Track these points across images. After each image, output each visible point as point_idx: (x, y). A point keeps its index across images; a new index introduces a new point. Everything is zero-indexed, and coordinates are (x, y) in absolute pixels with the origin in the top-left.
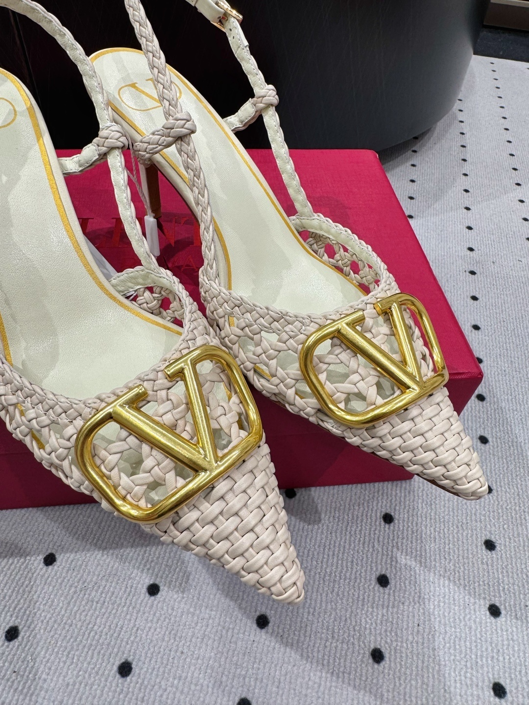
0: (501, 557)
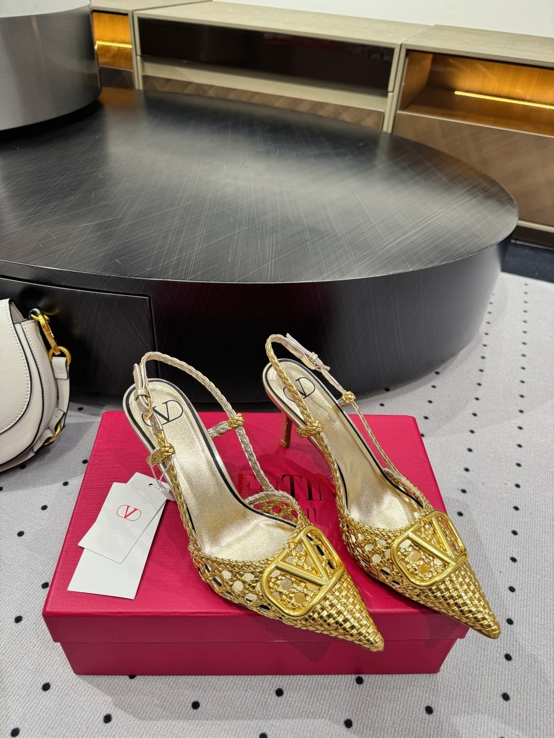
0: (436, 720)
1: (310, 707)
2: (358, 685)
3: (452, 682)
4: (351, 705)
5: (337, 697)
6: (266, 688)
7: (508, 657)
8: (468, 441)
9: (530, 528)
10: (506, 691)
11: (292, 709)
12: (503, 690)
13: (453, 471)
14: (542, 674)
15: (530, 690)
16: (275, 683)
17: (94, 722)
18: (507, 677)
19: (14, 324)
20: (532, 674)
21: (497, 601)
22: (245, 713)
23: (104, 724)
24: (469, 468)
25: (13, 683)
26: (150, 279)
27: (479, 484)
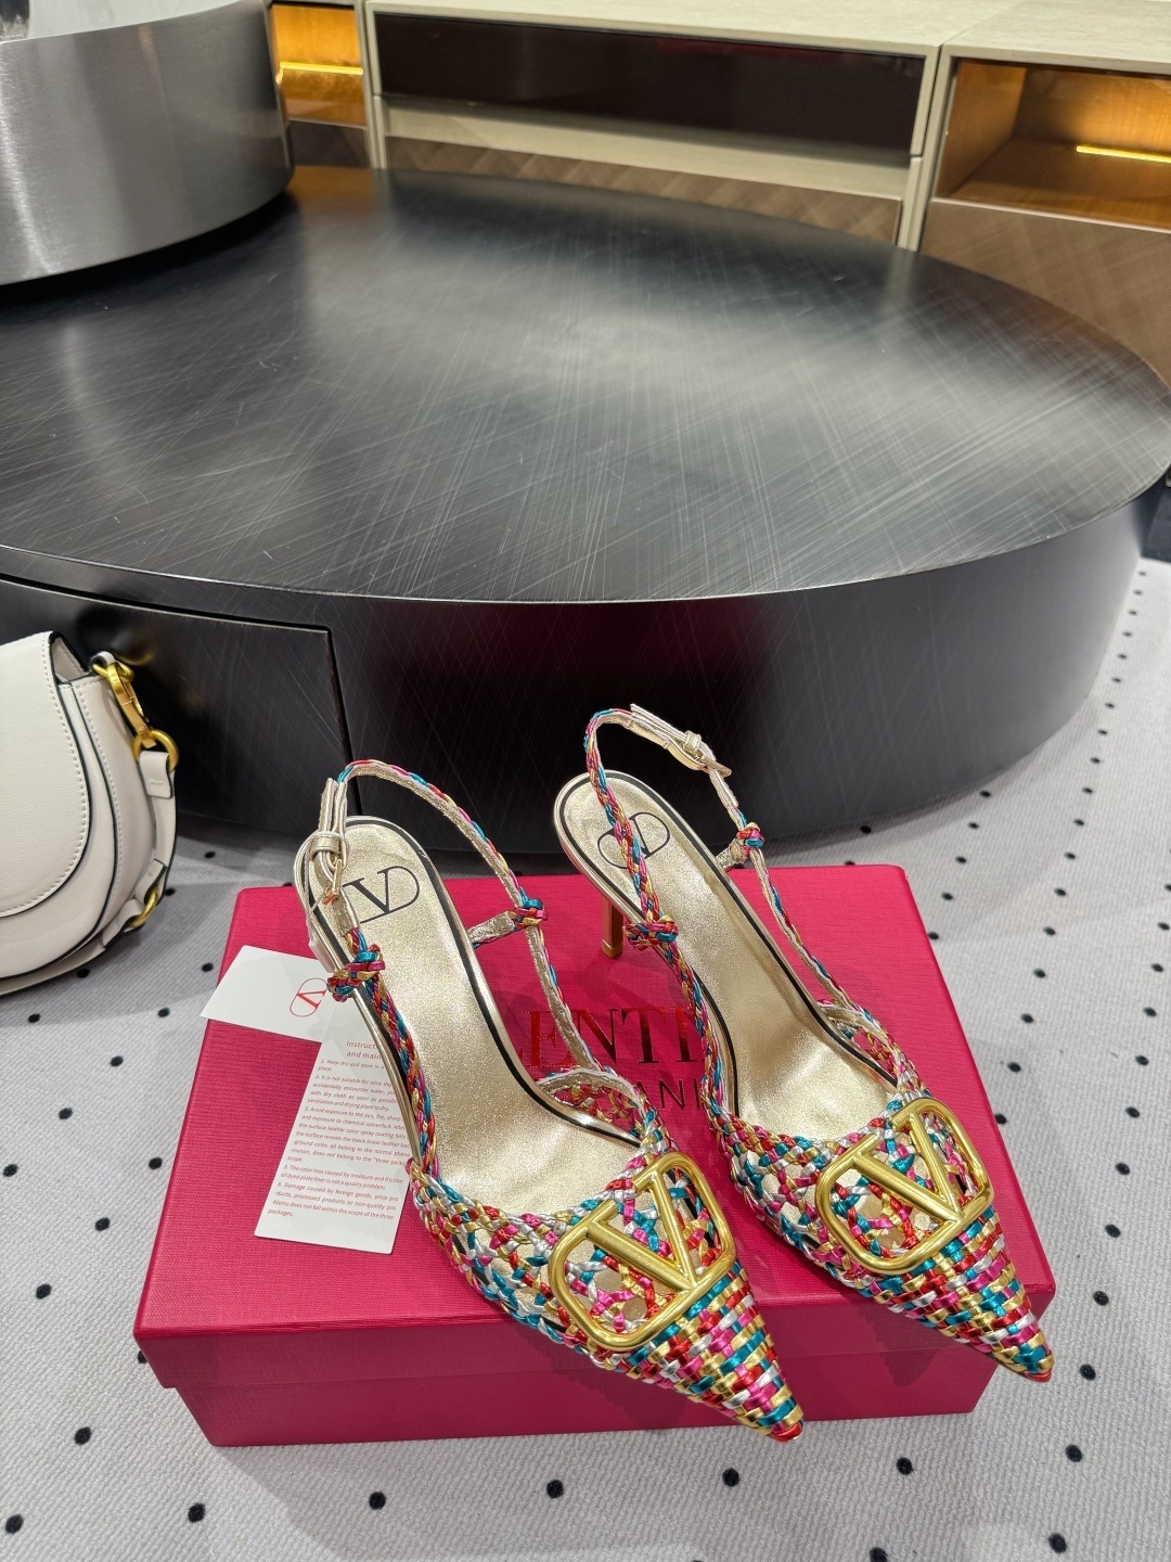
1: (617, 1527)
2: (726, 1488)
3: (937, 1498)
4: (707, 1531)
5: (678, 1510)
6: (529, 1477)
7: (1074, 1454)
8: (1038, 952)
9: (1160, 1161)
10: (1059, 1531)
11: (579, 1527)
12: (1053, 1526)
13: (996, 1021)
14: (1151, 1500)
15: (1118, 1534)
16: (549, 1467)
17: (169, 1517)
18: (1066, 1498)
19: (58, 682)
20: (1125, 1497)
21: (1063, 1323)
22: (479, 1526)
23: (188, 1524)
24: (1034, 1016)
25: (21, 1422)
26: (328, 594)
27: (1053, 1052)
